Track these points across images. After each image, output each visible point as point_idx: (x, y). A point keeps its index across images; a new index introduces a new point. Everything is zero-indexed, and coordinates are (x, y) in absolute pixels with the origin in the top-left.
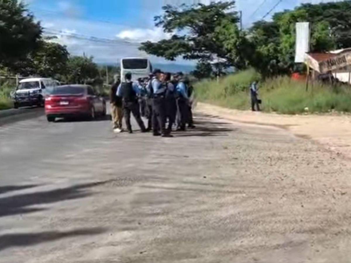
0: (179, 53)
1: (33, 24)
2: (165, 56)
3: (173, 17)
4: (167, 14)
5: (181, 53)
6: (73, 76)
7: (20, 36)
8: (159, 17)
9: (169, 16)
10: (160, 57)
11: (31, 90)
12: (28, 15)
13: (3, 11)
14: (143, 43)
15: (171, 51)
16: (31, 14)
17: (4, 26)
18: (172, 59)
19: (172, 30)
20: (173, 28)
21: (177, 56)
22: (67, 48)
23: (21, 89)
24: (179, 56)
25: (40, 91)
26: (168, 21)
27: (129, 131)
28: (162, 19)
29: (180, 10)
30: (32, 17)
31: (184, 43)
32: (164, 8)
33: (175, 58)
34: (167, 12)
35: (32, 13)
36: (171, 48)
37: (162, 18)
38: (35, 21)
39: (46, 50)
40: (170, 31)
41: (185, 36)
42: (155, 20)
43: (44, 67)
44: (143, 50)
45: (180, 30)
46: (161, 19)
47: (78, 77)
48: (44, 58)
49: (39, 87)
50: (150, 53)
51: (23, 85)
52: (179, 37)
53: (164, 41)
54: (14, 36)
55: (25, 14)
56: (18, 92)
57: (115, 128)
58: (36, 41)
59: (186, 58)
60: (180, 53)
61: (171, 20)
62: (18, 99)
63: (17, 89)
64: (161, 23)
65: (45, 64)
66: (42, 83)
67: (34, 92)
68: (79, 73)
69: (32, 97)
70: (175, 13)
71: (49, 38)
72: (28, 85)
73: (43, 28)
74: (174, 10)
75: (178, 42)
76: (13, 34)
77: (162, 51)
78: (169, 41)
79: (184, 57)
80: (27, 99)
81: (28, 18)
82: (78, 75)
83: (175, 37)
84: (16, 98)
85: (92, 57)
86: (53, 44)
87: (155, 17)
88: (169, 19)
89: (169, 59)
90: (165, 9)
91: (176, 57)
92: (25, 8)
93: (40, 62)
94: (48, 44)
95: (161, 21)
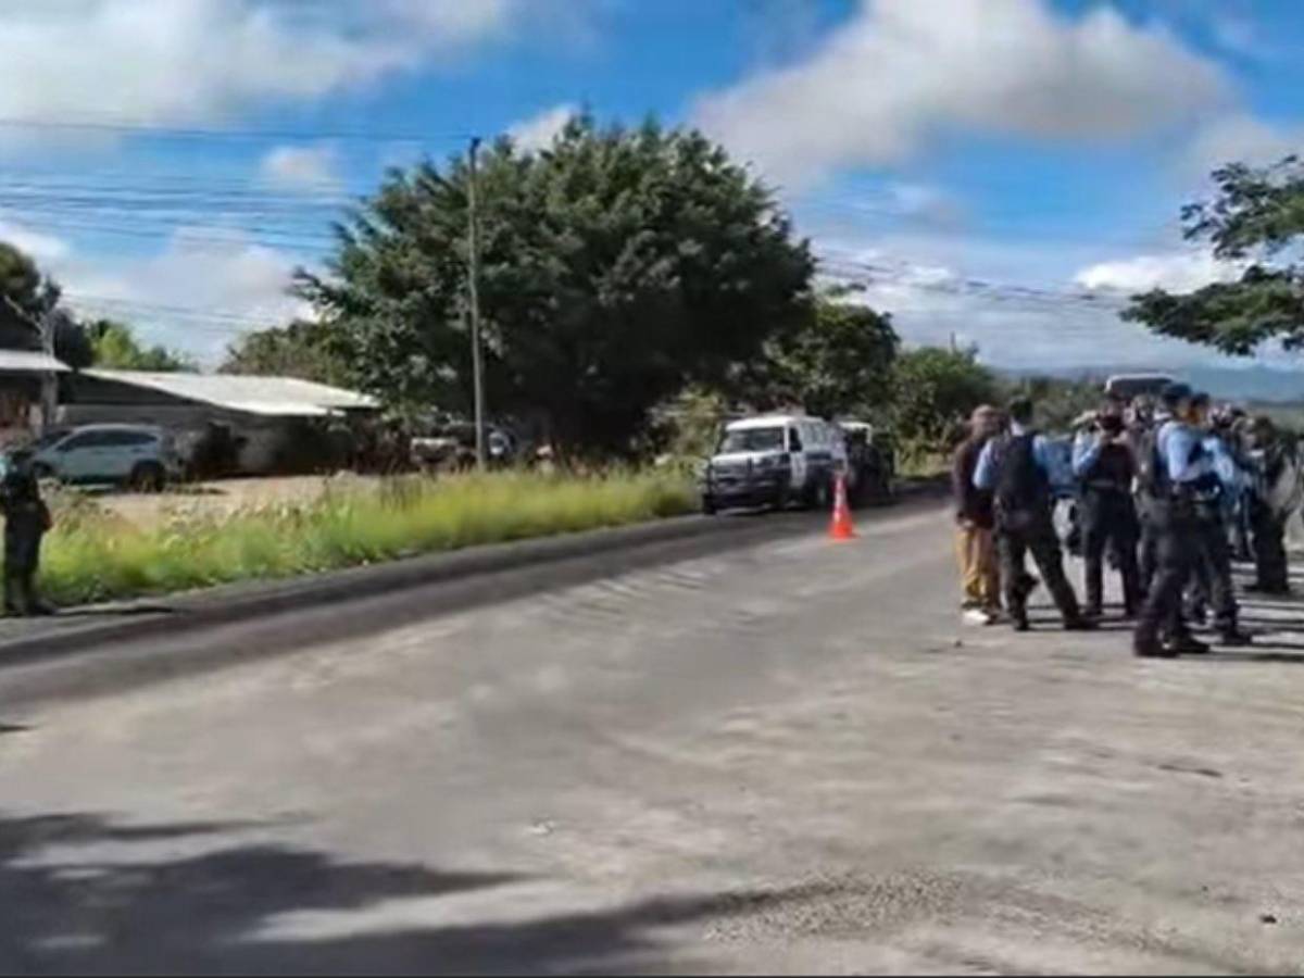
0: (1266, 331)
1: (786, 248)
2: (1217, 343)
3: (1247, 204)
4: (1227, 195)
5: (1276, 330)
6: (911, 410)
7: (742, 285)
8: (1199, 208)
9: (1235, 201)
10: (1200, 345)
11: (756, 456)
12: (774, 220)
13: (701, 208)
14: (1137, 298)
15: (1238, 322)
16: (784, 218)
17: (698, 256)
18: (1243, 351)
19: (1244, 249)
20: (1251, 242)
21: (1259, 339)
22: (893, 322)
23: (730, 451)
24: (1270, 340)
25: (785, 458)
26: (1231, 218)
27: (1017, 623)
28: (1210, 212)
29: (1279, 181)
30: (785, 226)
31: (1289, 294)
32: (1219, 175)
33: (1252, 347)
34: (1228, 188)
35: (784, 212)
36: (1239, 313)
37: (1207, 209)
38: (794, 241)
39: (826, 330)
40: (1236, 255)
41: (1293, 267)
42: (1185, 218)
43: (821, 381)
44: (1139, 320)
45: (1275, 250)
46: (1207, 214)
47: (926, 411)
48: (821, 354)
49: (783, 448)
50: (1163, 331)
51: (735, 440)
52: (1268, 272)
53: (1214, 290)
54: (725, 286)
55: (764, 220)
56: (718, 462)
57: (969, 606)
58: (794, 300)
59: (1293, 347)
60: (1271, 328)
61: (1245, 214)
62: (716, 485)
63: (718, 451)
64: (1204, 225)
65: (823, 375)
66: (793, 433)
67: (765, 462)
68: (931, 401)
69: (761, 479)
70: (1255, 192)
71: (838, 291)
72: (752, 440)
73: (815, 260)
74: (1258, 181)
75: (1266, 289)
76: (725, 279)
77: (1205, 322)
78: (1234, 289)
79: (1287, 344)
80: (741, 485)
81: (776, 228)
82: (926, 405)
83: (1255, 275)
84: (709, 482)
85: (974, 351)
86: (850, 308)
87: (1184, 208)
88: (1237, 210)
89: (1230, 349)
90: (1221, 180)
91: (1255, 342)
92: (769, 199)
93: (810, 366)
94: (836, 311)
95: (1207, 219)
